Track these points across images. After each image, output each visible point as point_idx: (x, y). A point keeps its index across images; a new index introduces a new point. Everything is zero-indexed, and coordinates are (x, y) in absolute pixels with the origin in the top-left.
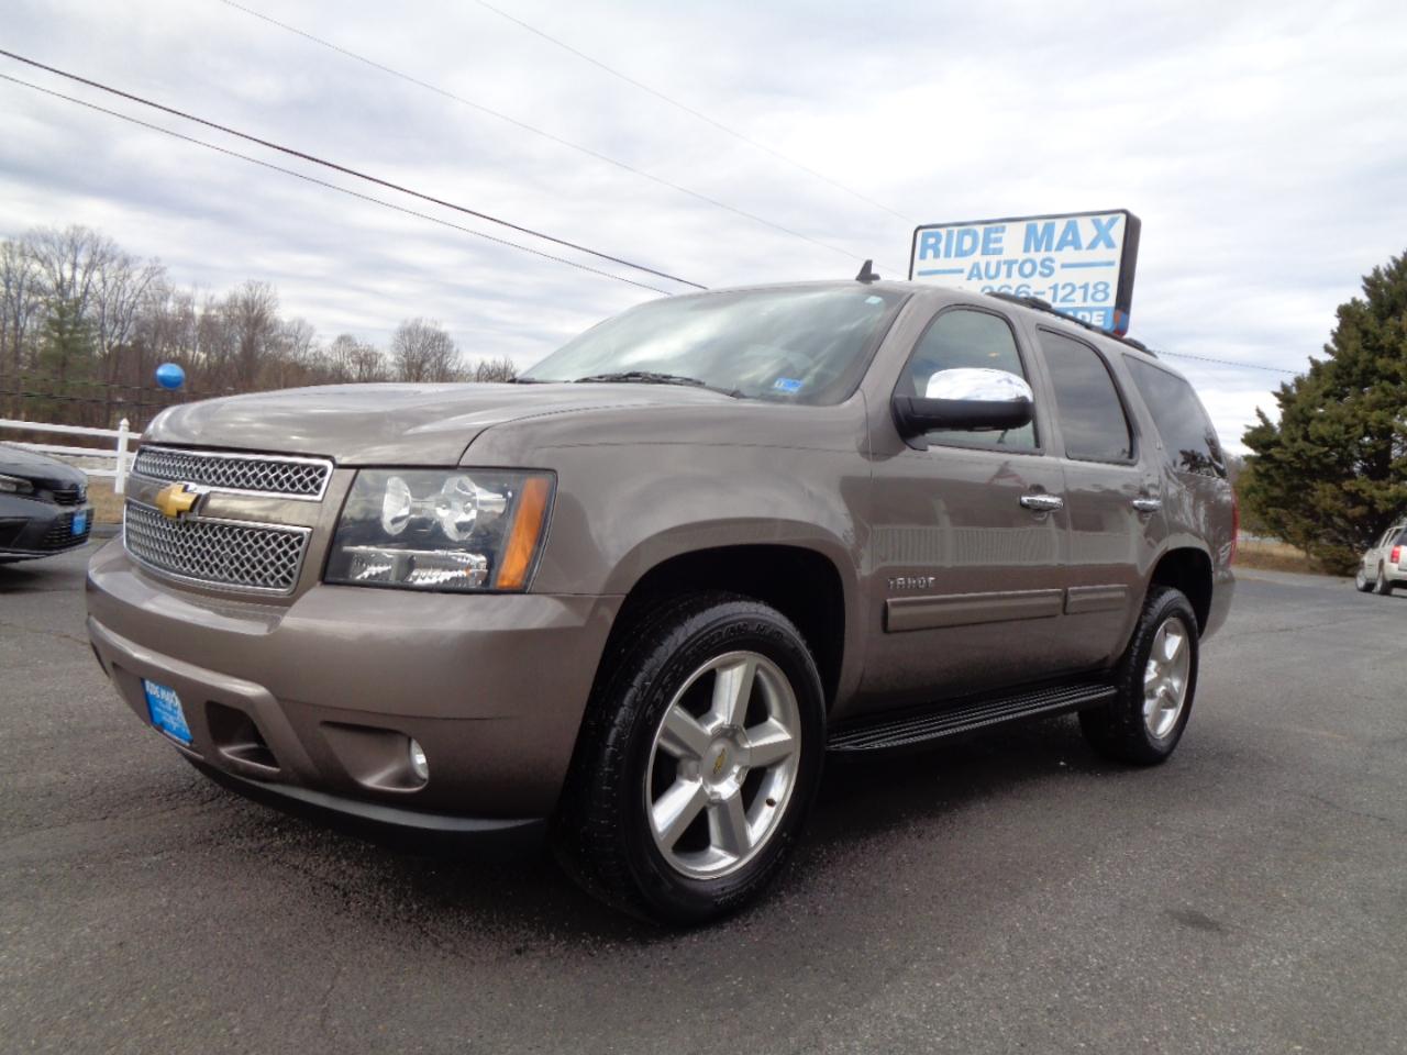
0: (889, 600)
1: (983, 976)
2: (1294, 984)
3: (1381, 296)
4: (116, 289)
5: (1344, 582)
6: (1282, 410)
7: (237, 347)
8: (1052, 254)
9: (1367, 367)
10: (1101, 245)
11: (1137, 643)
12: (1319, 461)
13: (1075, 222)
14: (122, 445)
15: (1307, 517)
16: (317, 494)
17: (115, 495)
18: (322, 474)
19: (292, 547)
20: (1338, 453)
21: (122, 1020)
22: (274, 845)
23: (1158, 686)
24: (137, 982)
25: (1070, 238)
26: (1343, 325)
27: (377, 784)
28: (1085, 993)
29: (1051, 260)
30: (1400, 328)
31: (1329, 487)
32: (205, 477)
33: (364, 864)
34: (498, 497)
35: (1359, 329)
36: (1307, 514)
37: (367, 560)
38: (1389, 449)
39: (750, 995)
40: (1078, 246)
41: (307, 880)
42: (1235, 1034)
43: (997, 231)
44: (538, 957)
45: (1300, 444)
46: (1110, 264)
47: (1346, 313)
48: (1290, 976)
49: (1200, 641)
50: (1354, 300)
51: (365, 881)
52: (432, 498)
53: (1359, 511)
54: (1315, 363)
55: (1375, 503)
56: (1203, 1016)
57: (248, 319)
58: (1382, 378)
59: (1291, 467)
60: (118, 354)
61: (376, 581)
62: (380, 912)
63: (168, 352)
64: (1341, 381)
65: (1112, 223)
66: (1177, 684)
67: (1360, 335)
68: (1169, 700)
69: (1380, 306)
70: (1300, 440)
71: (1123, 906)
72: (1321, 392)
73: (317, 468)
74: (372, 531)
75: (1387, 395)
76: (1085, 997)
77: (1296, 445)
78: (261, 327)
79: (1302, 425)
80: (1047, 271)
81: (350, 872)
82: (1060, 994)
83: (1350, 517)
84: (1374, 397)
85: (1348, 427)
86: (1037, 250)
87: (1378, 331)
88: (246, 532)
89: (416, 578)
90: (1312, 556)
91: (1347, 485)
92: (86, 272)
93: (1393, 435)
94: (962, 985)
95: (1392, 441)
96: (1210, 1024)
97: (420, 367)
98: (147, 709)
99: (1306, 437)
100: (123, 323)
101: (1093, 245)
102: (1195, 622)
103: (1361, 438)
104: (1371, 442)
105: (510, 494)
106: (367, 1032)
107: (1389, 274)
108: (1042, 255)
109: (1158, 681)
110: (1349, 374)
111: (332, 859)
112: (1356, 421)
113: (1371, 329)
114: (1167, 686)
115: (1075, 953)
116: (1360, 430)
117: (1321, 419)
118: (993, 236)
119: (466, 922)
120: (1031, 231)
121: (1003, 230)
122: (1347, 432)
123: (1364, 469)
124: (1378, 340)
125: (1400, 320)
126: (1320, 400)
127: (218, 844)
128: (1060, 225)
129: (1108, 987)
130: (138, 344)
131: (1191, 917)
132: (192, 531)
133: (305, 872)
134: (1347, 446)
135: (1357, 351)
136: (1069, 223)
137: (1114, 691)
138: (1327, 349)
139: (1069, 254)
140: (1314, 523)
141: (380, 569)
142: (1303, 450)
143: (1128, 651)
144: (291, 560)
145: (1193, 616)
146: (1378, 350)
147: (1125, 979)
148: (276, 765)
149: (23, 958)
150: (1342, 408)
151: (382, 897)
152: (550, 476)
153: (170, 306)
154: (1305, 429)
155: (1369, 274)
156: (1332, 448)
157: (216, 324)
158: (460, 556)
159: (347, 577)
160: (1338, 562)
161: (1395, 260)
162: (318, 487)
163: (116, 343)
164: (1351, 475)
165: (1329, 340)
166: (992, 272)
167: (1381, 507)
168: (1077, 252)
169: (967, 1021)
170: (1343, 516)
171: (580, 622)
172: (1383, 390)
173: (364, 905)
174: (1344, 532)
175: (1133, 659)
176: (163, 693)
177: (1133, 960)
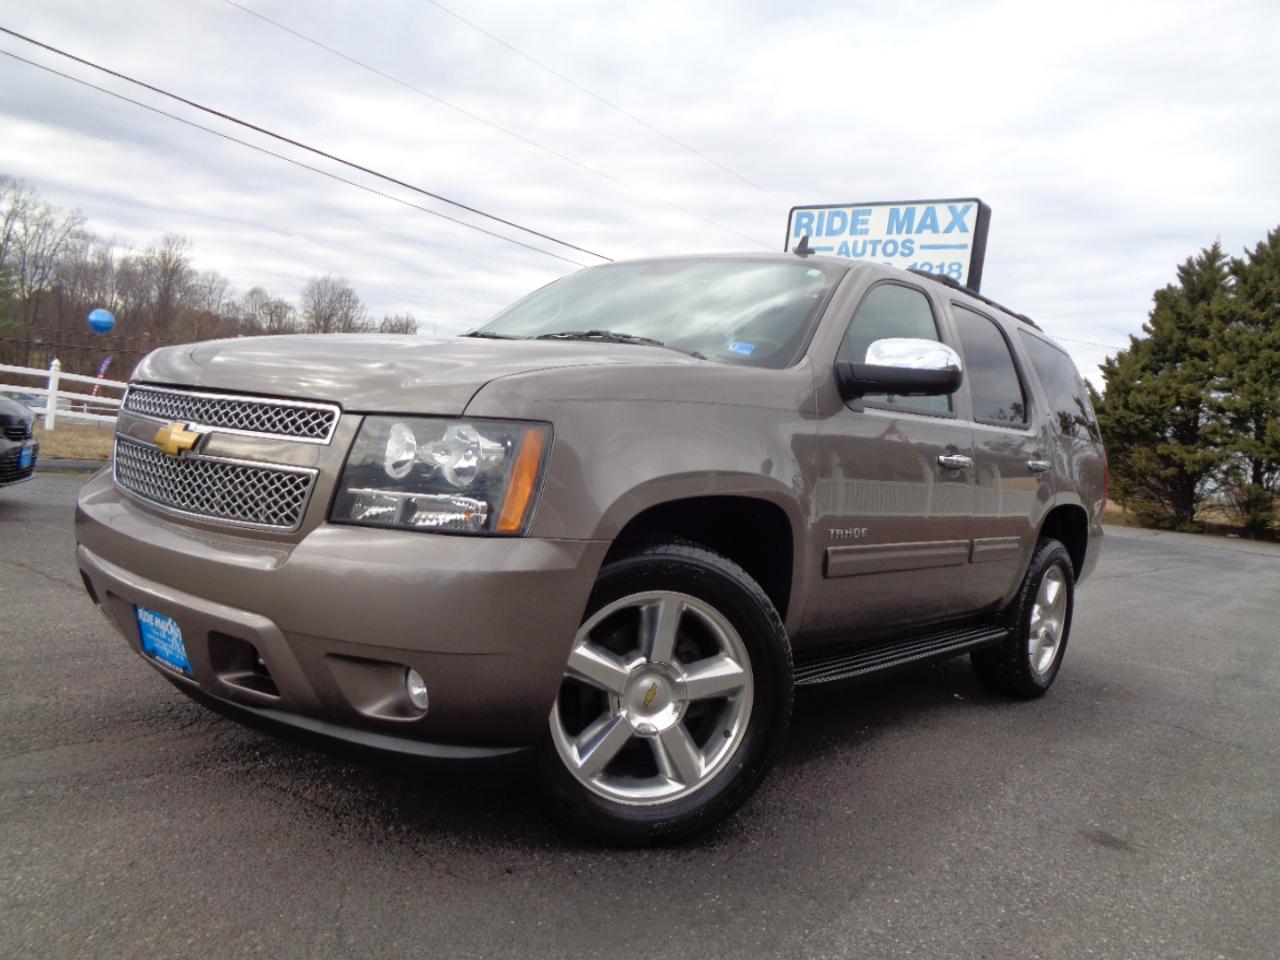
0: (829, 549)
1: (934, 892)
2: (1203, 899)
3: (1193, 283)
4: (37, 236)
5: (1157, 534)
6: (1107, 381)
7: (154, 293)
8: (912, 236)
9: (1180, 345)
10: (956, 229)
11: (1025, 590)
12: (1136, 428)
13: (933, 208)
14: (53, 384)
15: (1125, 477)
16: (323, 438)
17: (46, 431)
18: (330, 418)
19: (297, 487)
20: (1152, 420)
21: (147, 939)
22: (259, 768)
23: (1040, 628)
24: (154, 902)
25: (929, 222)
26: (1159, 309)
27: (375, 713)
28: (1027, 907)
29: (912, 242)
30: (1209, 312)
31: (1145, 451)
32: (205, 417)
33: (349, 787)
34: (496, 446)
35: (1173, 312)
36: (1125, 473)
37: (369, 501)
38: (1196, 419)
39: (729, 911)
40: (935, 230)
41: (297, 802)
42: (1166, 944)
43: (864, 213)
44: (528, 877)
45: (1121, 411)
46: (964, 247)
47: (1162, 297)
48: (1198, 890)
49: (1075, 586)
50: (1169, 286)
51: (352, 804)
52: (431, 445)
53: (1171, 471)
54: (1135, 341)
55: (1184, 465)
56: (1133, 928)
57: (165, 270)
58: (1193, 355)
59: (1114, 433)
60: (38, 297)
61: (376, 521)
62: (372, 833)
63: (86, 298)
64: (1158, 357)
65: (966, 210)
66: (1055, 624)
67: (1175, 317)
68: (1049, 640)
69: (1193, 291)
70: (1121, 408)
71: (1041, 827)
72: (1139, 366)
73: (323, 412)
74: (374, 475)
75: (1197, 370)
76: (1028, 912)
77: (1117, 412)
78: (176, 278)
79: (1123, 395)
80: (907, 252)
81: (337, 794)
82: (1005, 909)
83: (1162, 476)
84: (1185, 372)
85: (1162, 397)
86: (899, 232)
87: (1190, 314)
88: (249, 472)
89: (417, 520)
90: (1129, 511)
91: (1161, 449)
92: (8, 220)
93: (1201, 406)
94: (917, 901)
95: (1201, 411)
96: (1141, 936)
97: (328, 319)
98: (138, 637)
99: (1126, 406)
100: (44, 268)
101: (948, 230)
102: (1072, 570)
103: (1173, 407)
104: (1182, 411)
105: (509, 443)
106: (383, 950)
107: (1200, 263)
108: (903, 237)
109: (1040, 623)
110: (1165, 352)
111: (318, 782)
112: (1170, 393)
113: (1184, 311)
114: (1047, 626)
115: (1010, 871)
116: (1173, 400)
117: (1139, 390)
118: (860, 218)
119: (454, 843)
120: (893, 215)
121: (869, 213)
122: (1161, 402)
123: (1175, 435)
124: (1190, 322)
125: (1209, 304)
126: (1138, 373)
127: (205, 767)
128: (920, 210)
129: (1045, 902)
130: (57, 290)
131: (1101, 836)
132: (192, 468)
133: (294, 794)
134: (1161, 415)
135: (1172, 331)
136: (928, 208)
137: (1005, 633)
138: (1145, 328)
139: (927, 237)
140: (1131, 482)
141: (381, 510)
142: (1123, 417)
143: (1018, 596)
144: (296, 500)
145: (1070, 564)
146: (1189, 330)
147: (1059, 894)
148: (276, 693)
149: (38, 879)
150: (1157, 381)
151: (371, 818)
152: (547, 428)
153: (90, 256)
154: (1126, 398)
155: (1183, 263)
156: (1147, 416)
157: (135, 273)
158: (461, 501)
159: (349, 517)
160: (1149, 516)
161: (1205, 252)
162: (325, 432)
163: (36, 287)
164: (1164, 439)
165: (1147, 320)
166: (859, 250)
167: (1189, 468)
168: (935, 235)
169: (931, 936)
170: (1158, 477)
171: (571, 565)
172: (1194, 365)
173: (355, 827)
174: (1157, 490)
175: (1022, 604)
176: (158, 621)
177: (1061, 877)
